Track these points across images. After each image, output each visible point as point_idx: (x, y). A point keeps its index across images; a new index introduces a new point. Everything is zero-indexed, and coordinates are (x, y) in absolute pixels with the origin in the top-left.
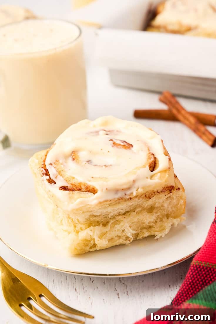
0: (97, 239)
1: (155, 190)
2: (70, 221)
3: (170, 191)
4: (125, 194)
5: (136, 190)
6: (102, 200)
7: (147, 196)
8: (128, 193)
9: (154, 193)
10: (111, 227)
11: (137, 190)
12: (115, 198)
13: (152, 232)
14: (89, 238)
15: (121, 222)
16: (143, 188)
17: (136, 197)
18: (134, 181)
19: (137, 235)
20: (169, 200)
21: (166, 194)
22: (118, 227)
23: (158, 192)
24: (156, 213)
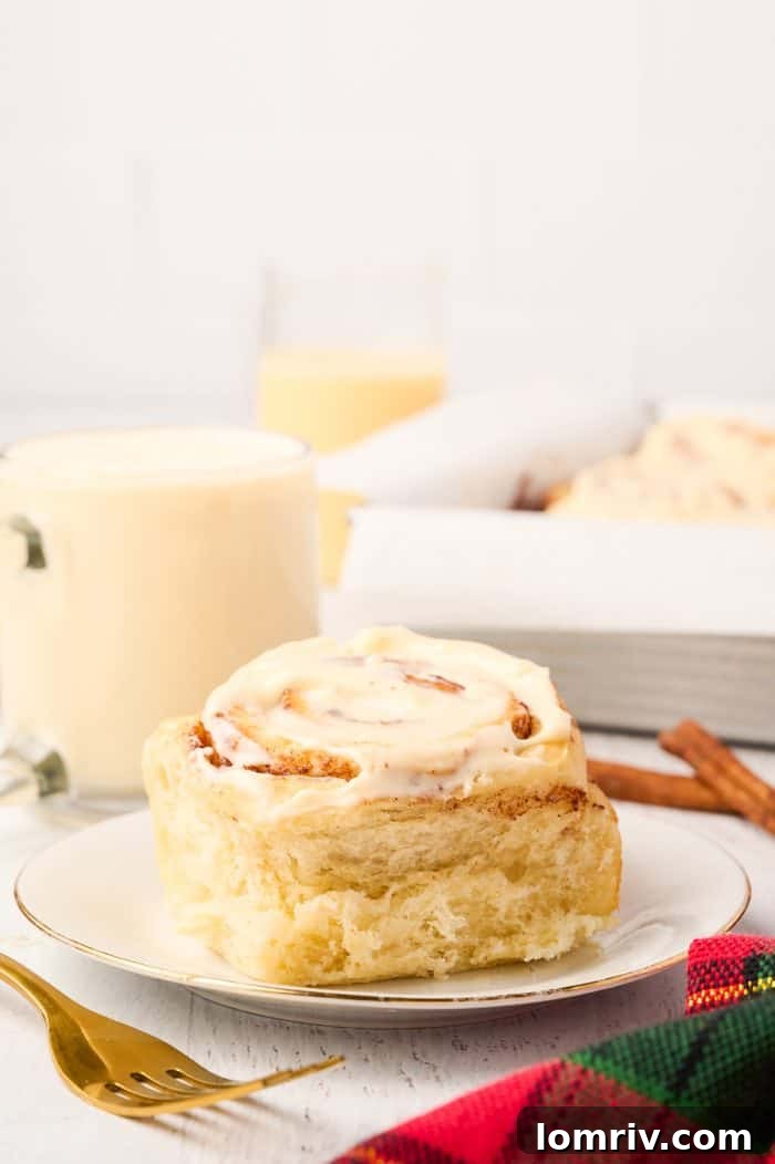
0: (348, 926)
1: (530, 788)
2: (269, 876)
3: (575, 802)
4: (441, 789)
5: (473, 777)
6: (370, 796)
7: (505, 807)
8: (449, 784)
9: (527, 801)
10: (392, 905)
11: (475, 780)
12: (409, 796)
13: (516, 944)
14: (324, 930)
15: (423, 891)
16: (494, 775)
17: (470, 800)
18: (467, 753)
19: (470, 951)
20: (570, 842)
21: (561, 812)
22: (413, 904)
23: (537, 799)
24: (532, 884)
